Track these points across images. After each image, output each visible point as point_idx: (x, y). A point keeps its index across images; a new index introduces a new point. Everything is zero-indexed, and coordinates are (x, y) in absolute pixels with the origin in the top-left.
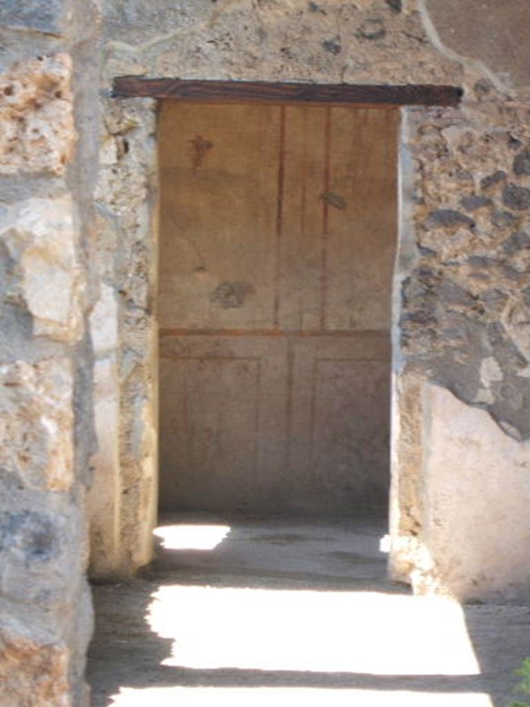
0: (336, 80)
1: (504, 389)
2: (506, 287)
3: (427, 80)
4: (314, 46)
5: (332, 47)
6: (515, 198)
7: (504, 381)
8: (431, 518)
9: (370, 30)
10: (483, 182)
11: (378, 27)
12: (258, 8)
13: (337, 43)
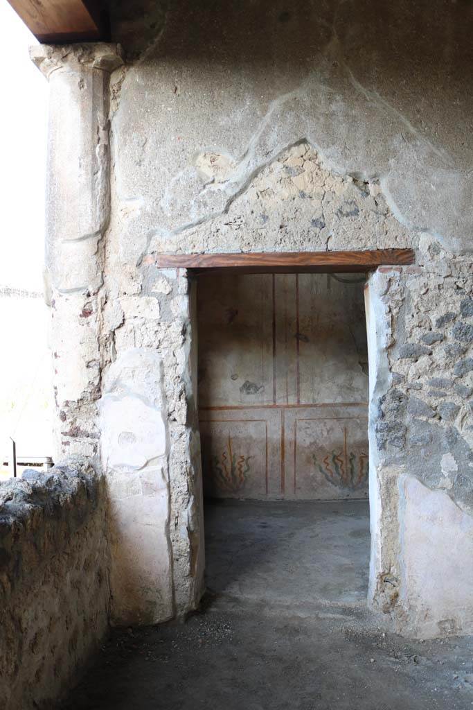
0: (322, 249)
1: (458, 477)
2: (458, 401)
3: (392, 245)
4: (305, 223)
5: (319, 224)
6: (462, 332)
7: (459, 471)
8: (407, 575)
9: (347, 209)
10: (438, 321)
11: (353, 207)
12: (260, 198)
13: (322, 220)
